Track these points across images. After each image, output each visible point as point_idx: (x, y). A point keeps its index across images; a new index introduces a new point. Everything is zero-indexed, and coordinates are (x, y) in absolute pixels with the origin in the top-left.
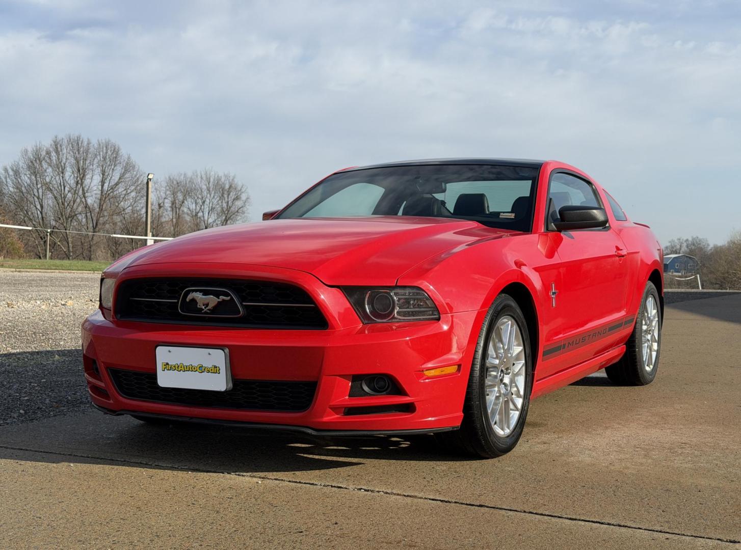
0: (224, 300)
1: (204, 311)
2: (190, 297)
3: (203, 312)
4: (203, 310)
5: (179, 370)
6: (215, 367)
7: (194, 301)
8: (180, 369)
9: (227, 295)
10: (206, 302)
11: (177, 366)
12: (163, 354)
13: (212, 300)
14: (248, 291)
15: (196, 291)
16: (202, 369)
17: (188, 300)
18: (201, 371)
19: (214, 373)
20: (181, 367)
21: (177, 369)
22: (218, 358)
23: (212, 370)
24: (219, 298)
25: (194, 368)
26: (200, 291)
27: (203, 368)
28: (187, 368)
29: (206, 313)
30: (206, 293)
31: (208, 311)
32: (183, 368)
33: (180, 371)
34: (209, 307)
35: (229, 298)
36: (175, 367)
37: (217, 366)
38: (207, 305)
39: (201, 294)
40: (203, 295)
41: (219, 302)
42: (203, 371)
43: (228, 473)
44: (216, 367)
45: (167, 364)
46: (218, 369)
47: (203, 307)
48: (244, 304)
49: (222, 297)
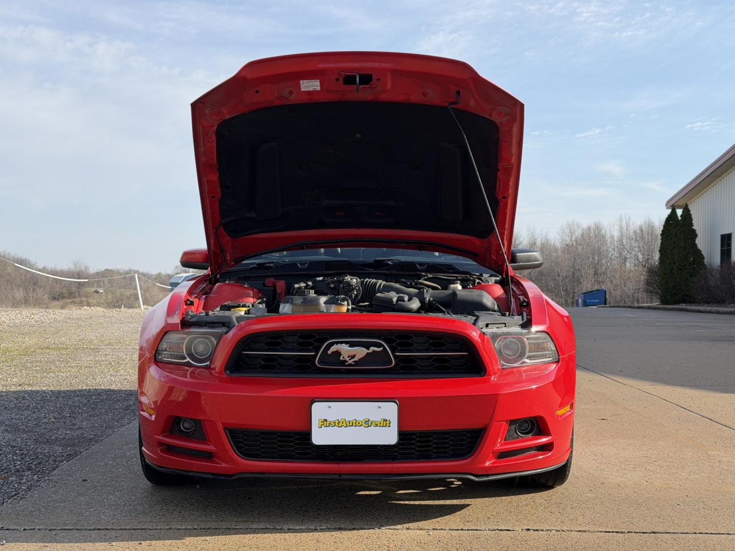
0: (374, 351)
1: (349, 363)
2: (334, 348)
3: (347, 364)
4: (348, 362)
5: (340, 426)
7: (338, 353)
8: (341, 424)
9: (379, 345)
10: (353, 354)
11: (337, 422)
12: (319, 410)
13: (361, 352)
14: (399, 341)
15: (341, 343)
16: (368, 423)
17: (329, 352)
18: (367, 426)
19: (383, 426)
20: (343, 423)
21: (337, 425)
22: (390, 410)
23: (380, 423)
24: (368, 350)
25: (359, 423)
26: (346, 343)
27: (370, 422)
28: (349, 424)
29: (350, 365)
30: (352, 345)
31: (353, 363)
32: (344, 424)
33: (341, 427)
34: (356, 359)
35: (381, 349)
36: (335, 423)
37: (387, 419)
38: (353, 357)
39: (348, 345)
40: (349, 347)
41: (367, 353)
42: (370, 425)
43: (379, 528)
44: (386, 421)
45: (326, 420)
46: (388, 422)
47: (348, 359)
48: (397, 354)
49: (372, 349)
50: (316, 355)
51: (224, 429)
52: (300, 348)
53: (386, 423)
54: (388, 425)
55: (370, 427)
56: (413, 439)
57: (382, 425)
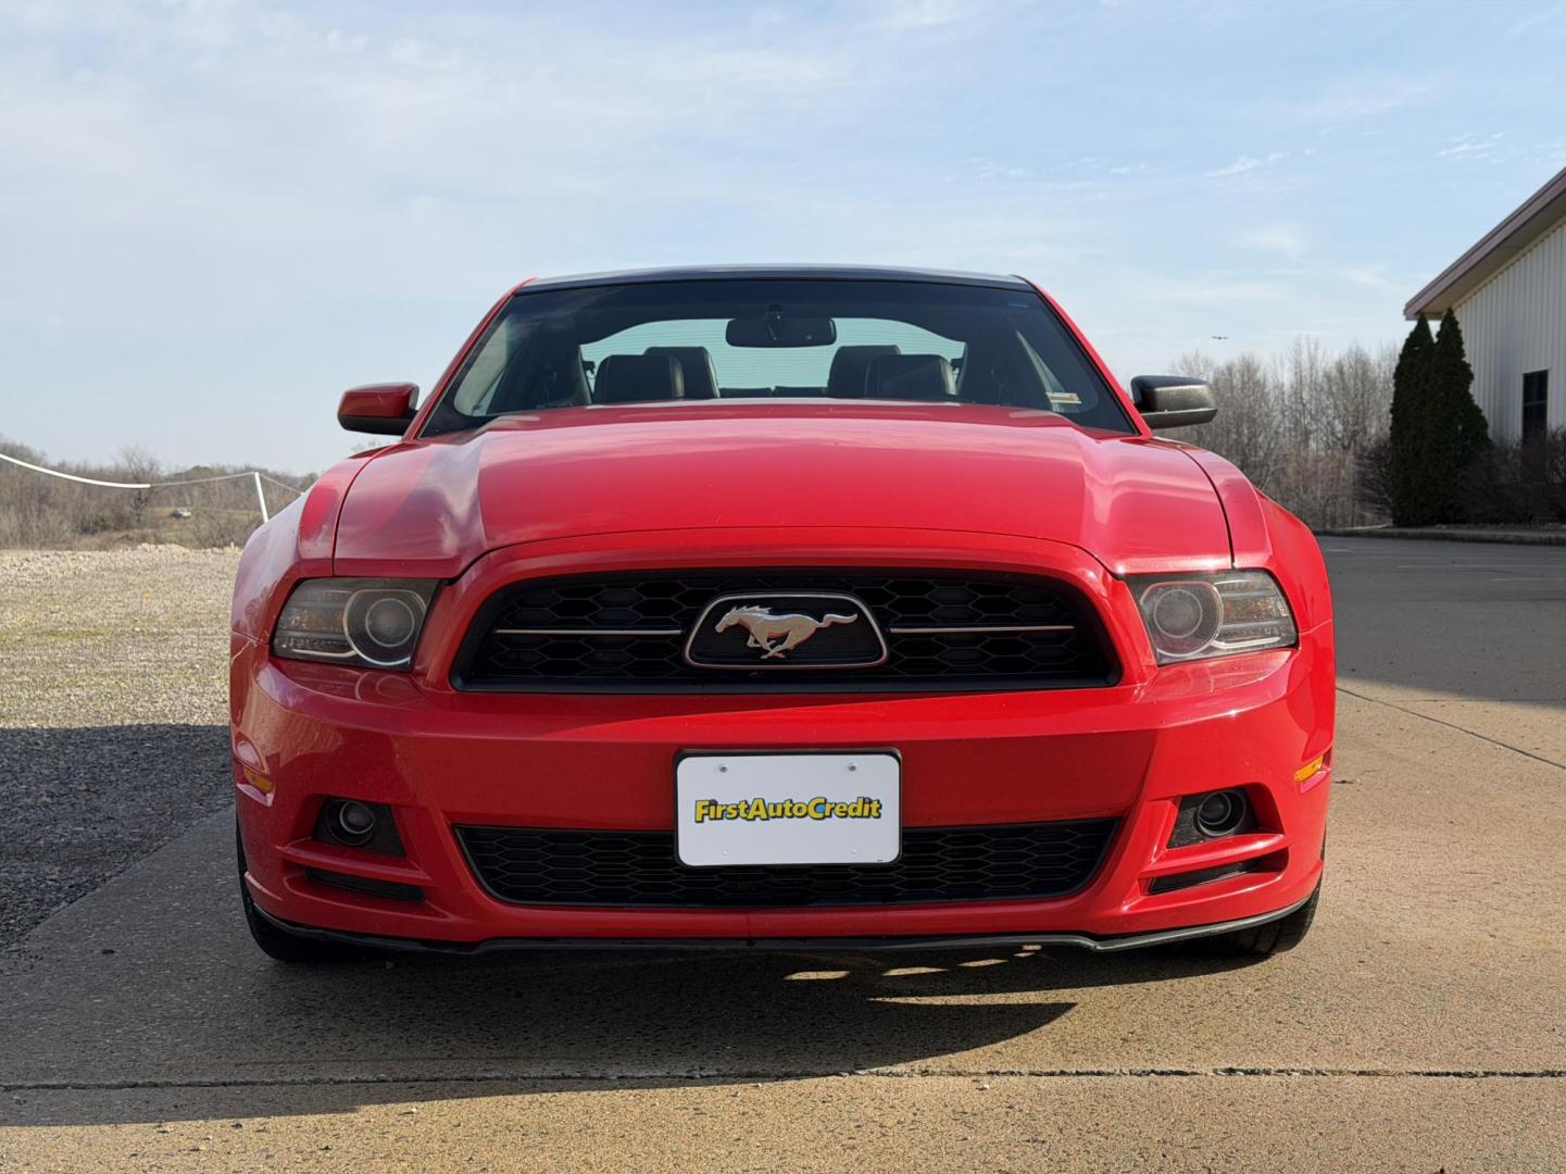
0: (834, 624)
1: (770, 654)
2: (731, 618)
3: (764, 657)
4: (767, 652)
5: (750, 817)
6: (867, 801)
7: (741, 631)
8: (753, 812)
9: (846, 608)
10: (779, 631)
11: (743, 807)
12: (697, 778)
13: (800, 627)
14: (898, 597)
15: (751, 603)
16: (823, 809)
17: (720, 628)
18: (821, 815)
19: (862, 817)
20: (758, 809)
21: (742, 813)
22: (880, 776)
23: (855, 809)
24: (820, 620)
25: (799, 809)
26: (762, 603)
27: (828, 807)
28: (775, 810)
29: (774, 660)
30: (778, 608)
31: (781, 656)
32: (762, 813)
33: (754, 819)
34: (789, 644)
35: (852, 618)
36: (737, 809)
37: (873, 798)
38: (782, 639)
39: (766, 610)
40: (771, 613)
41: (818, 629)
42: (827, 813)
43: (851, 1073)
44: (871, 802)
45: (714, 803)
46: (875, 806)
47: (767, 646)
48: (893, 630)
49: (831, 617)
50: (685, 637)
51: (452, 827)
52: (642, 617)
53: (868, 808)
54: (874, 813)
55: (827, 819)
56: (939, 848)
57: (859, 813)
